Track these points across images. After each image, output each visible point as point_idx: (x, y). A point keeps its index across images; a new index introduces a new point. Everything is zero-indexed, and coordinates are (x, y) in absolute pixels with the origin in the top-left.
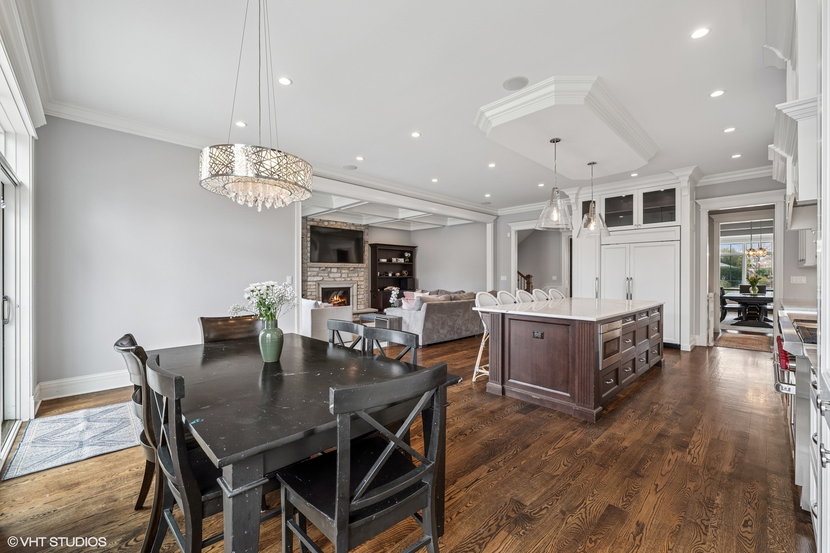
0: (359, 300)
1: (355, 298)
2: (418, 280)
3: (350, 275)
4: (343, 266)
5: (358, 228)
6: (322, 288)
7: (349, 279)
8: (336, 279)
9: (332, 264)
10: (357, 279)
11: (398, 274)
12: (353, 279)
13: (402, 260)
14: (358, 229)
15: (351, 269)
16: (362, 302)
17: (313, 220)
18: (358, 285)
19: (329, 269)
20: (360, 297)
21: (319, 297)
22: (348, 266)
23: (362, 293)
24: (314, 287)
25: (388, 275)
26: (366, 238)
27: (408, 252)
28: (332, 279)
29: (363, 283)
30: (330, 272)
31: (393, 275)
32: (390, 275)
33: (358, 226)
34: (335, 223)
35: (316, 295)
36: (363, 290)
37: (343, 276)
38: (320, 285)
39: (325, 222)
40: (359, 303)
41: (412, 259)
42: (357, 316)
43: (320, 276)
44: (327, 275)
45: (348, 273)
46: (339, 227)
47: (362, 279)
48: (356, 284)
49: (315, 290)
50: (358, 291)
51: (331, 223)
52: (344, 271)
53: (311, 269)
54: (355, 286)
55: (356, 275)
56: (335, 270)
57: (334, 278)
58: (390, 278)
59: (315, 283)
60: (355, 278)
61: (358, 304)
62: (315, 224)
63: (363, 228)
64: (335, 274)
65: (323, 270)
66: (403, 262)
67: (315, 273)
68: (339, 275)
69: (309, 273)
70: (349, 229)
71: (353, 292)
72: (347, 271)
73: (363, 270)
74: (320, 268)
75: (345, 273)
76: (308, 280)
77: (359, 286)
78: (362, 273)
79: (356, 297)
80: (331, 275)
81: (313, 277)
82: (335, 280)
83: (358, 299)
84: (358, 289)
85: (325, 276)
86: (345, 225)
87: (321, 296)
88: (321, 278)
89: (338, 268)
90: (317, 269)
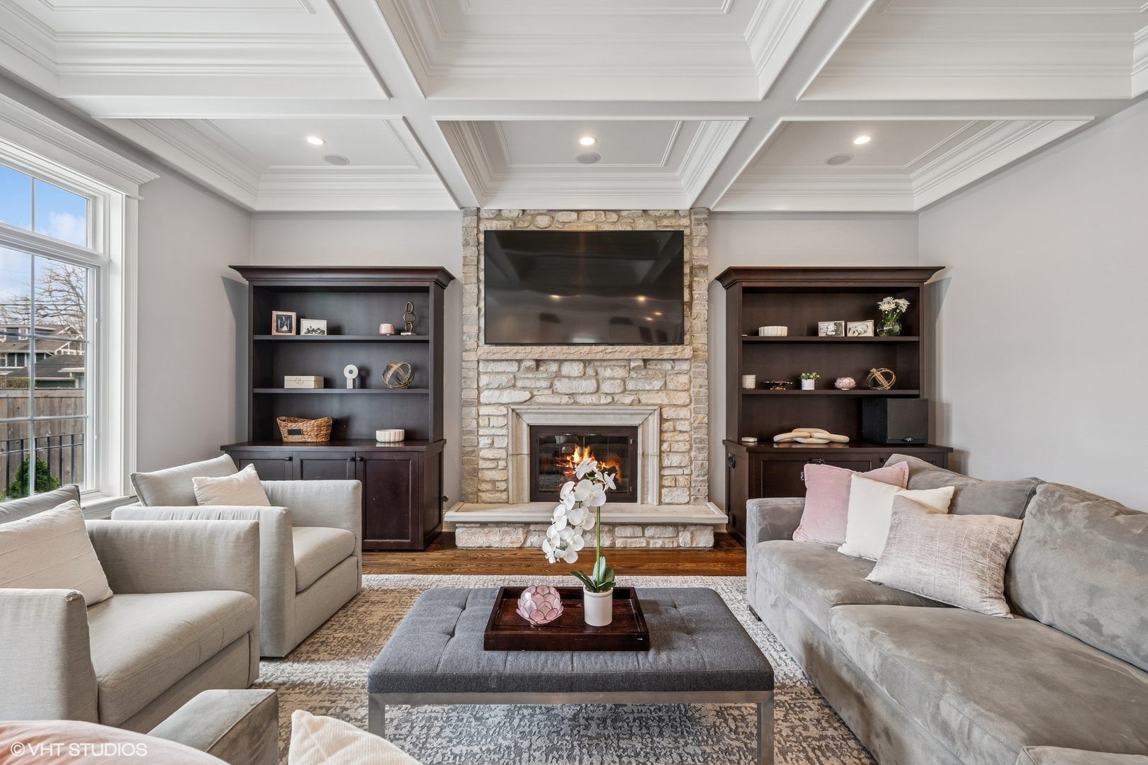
0: (666, 472)
1: (653, 464)
3: (630, 386)
4: (599, 356)
5: (666, 222)
6: (531, 428)
7: (628, 400)
8: (580, 399)
9: (558, 348)
10: (661, 398)
11: (846, 383)
12: (644, 398)
13: (864, 329)
14: (667, 225)
15: (633, 364)
16: (682, 481)
17: (499, 214)
18: (662, 420)
19: (554, 367)
20: (674, 460)
21: (517, 454)
22: (621, 356)
23: (683, 447)
24: (502, 421)
25: (798, 385)
26: (694, 253)
27: (895, 292)
28: (565, 399)
29: (684, 413)
30: (558, 375)
31: (828, 384)
32: (808, 385)
33: (665, 216)
34: (574, 215)
35: (506, 448)
36: (686, 436)
37: (606, 387)
38: (524, 417)
39: (539, 218)
40: (666, 483)
41: (911, 323)
42: (638, 531)
43: (524, 388)
44: (544, 384)
45: (624, 380)
46: (592, 228)
47: (682, 398)
48: (656, 417)
49: (504, 432)
50: (661, 442)
51: (562, 217)
52: (608, 373)
53: (492, 367)
54: (653, 422)
55: (657, 384)
56: (575, 369)
57: (571, 395)
58: (808, 395)
59: (503, 410)
60: (653, 395)
61: (661, 487)
62: (506, 226)
63: (685, 222)
64: (575, 383)
65: (528, 369)
66: (870, 333)
67: (504, 380)
68: (590, 385)
69: (484, 380)
70: (629, 229)
71: (648, 442)
72: (620, 372)
73: (685, 366)
74: (520, 361)
75: (613, 378)
76: (482, 400)
77: (666, 426)
78: (684, 379)
79: (656, 460)
80: (561, 386)
81: (497, 392)
82: (575, 403)
83: (661, 468)
84: (661, 432)
85: (538, 388)
86: (614, 217)
87: (525, 449)
88: (527, 395)
89: (586, 362)
90: (513, 367)
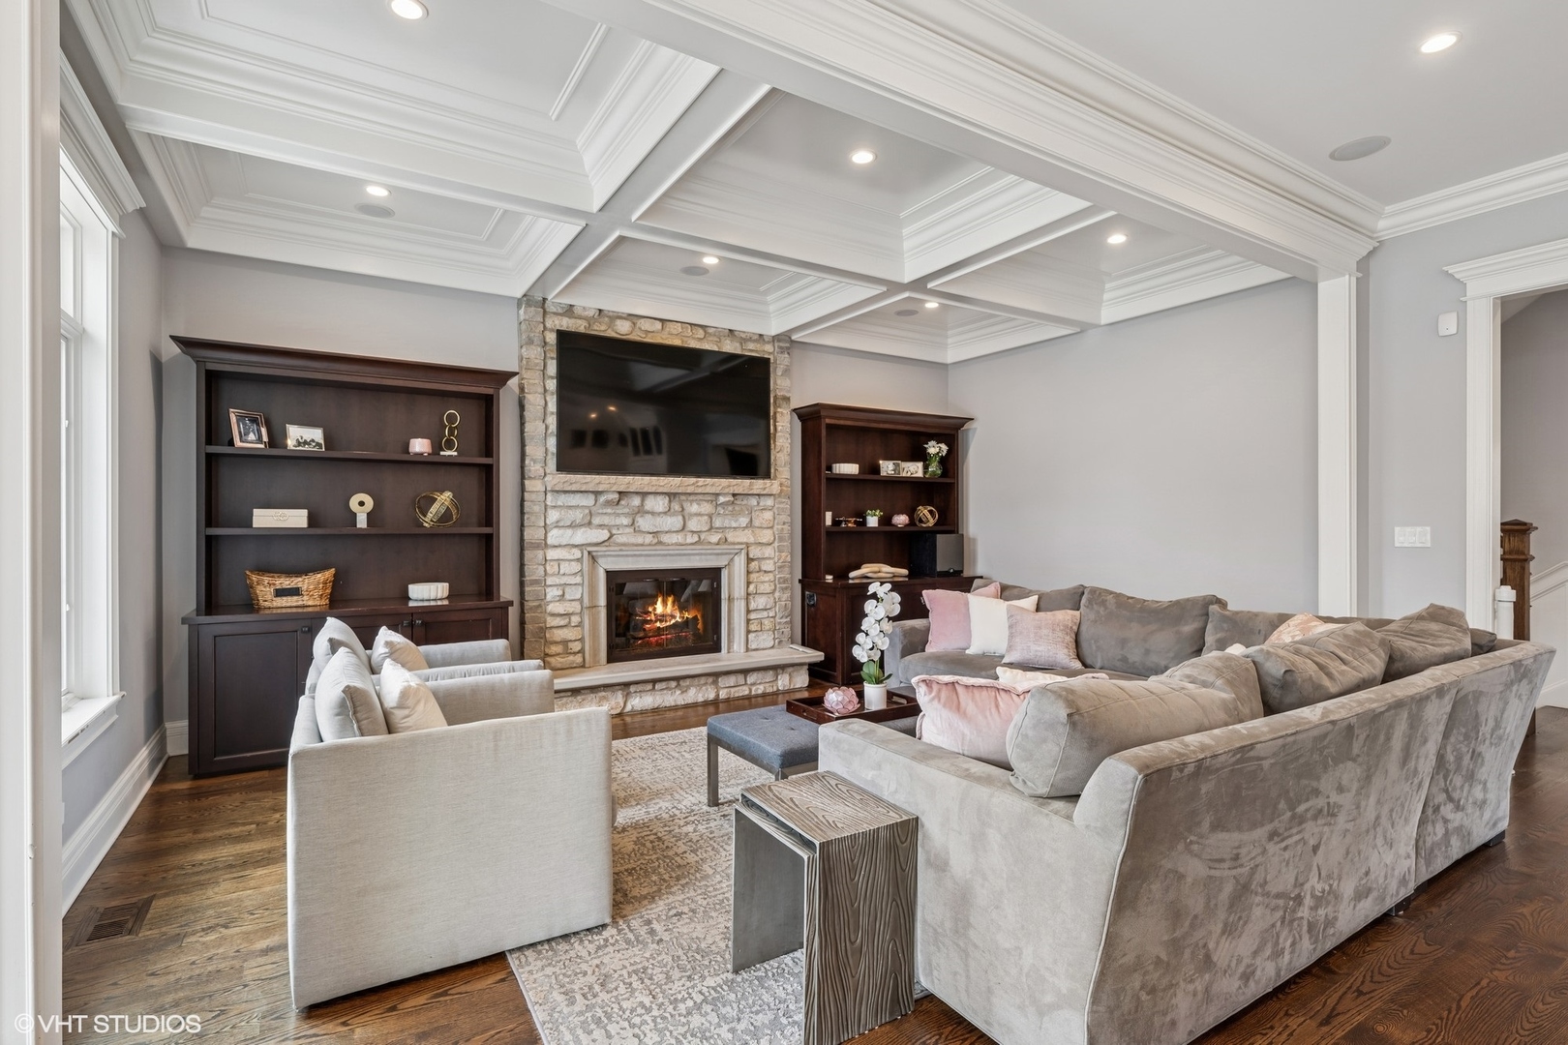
0: (753, 616)
1: (739, 607)
2: (974, 540)
3: (718, 523)
4: (690, 490)
5: (751, 346)
6: (609, 573)
7: (714, 538)
8: (665, 538)
9: (647, 479)
10: (746, 537)
11: (901, 520)
12: (731, 537)
13: (914, 469)
14: (752, 350)
15: (722, 499)
16: (767, 624)
17: (569, 311)
18: (749, 560)
19: (636, 501)
20: (759, 602)
21: (593, 607)
22: (708, 490)
23: (767, 588)
24: (576, 567)
25: (864, 523)
26: (779, 384)
27: (939, 438)
28: (649, 539)
29: (768, 552)
30: (641, 511)
31: (886, 520)
32: (873, 521)
33: (750, 340)
34: (658, 325)
35: (581, 600)
36: (771, 577)
37: (693, 525)
38: (601, 561)
39: (619, 322)
40: (753, 627)
41: (951, 464)
42: (741, 679)
43: (601, 526)
44: (625, 521)
45: (710, 516)
46: (677, 342)
47: (766, 536)
48: (743, 556)
49: (578, 580)
50: (749, 583)
51: (645, 325)
52: (694, 508)
53: (562, 499)
54: (740, 563)
55: (744, 521)
56: (658, 504)
57: (655, 534)
58: (873, 532)
59: (577, 553)
60: (739, 533)
61: (748, 632)
62: (580, 327)
63: (769, 348)
64: (659, 520)
65: (608, 503)
66: (920, 474)
67: (578, 516)
68: (675, 522)
69: (553, 516)
70: (716, 349)
71: (733, 584)
72: (707, 508)
73: (769, 502)
74: (597, 493)
75: (699, 515)
76: (550, 541)
77: (754, 565)
78: (768, 515)
79: (743, 603)
80: (644, 523)
81: (569, 532)
82: (660, 543)
83: (748, 611)
84: (748, 573)
85: (618, 527)
86: (700, 333)
87: (602, 601)
88: (604, 535)
89: (672, 496)
90: (589, 500)
